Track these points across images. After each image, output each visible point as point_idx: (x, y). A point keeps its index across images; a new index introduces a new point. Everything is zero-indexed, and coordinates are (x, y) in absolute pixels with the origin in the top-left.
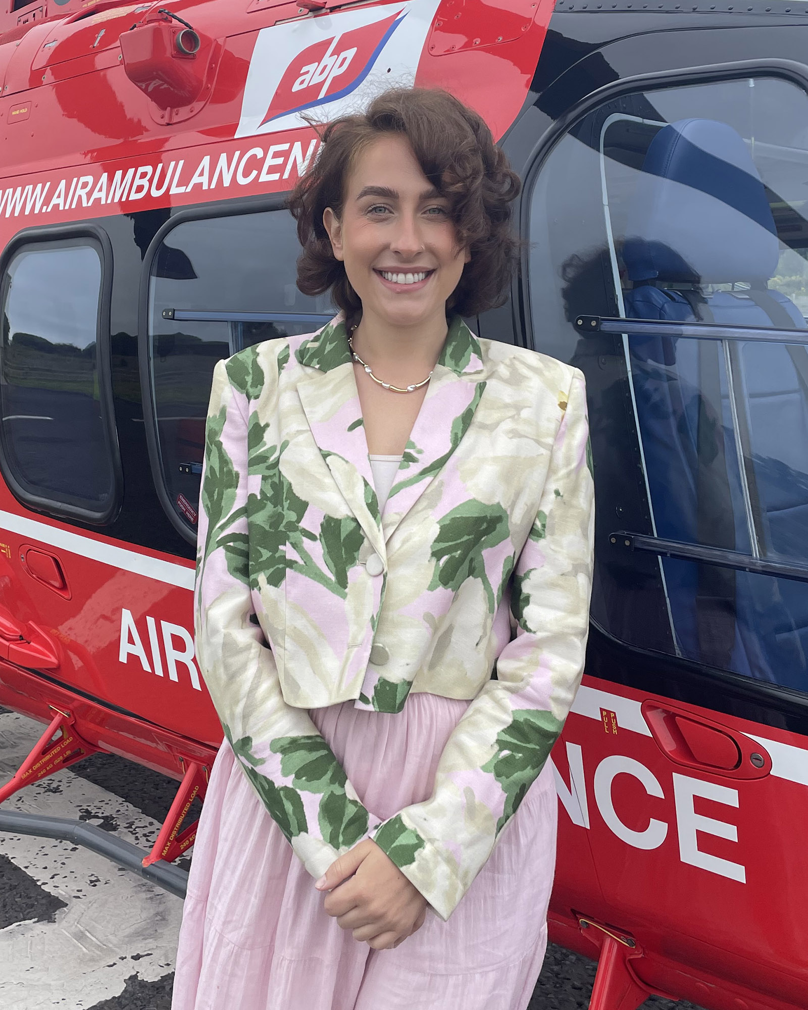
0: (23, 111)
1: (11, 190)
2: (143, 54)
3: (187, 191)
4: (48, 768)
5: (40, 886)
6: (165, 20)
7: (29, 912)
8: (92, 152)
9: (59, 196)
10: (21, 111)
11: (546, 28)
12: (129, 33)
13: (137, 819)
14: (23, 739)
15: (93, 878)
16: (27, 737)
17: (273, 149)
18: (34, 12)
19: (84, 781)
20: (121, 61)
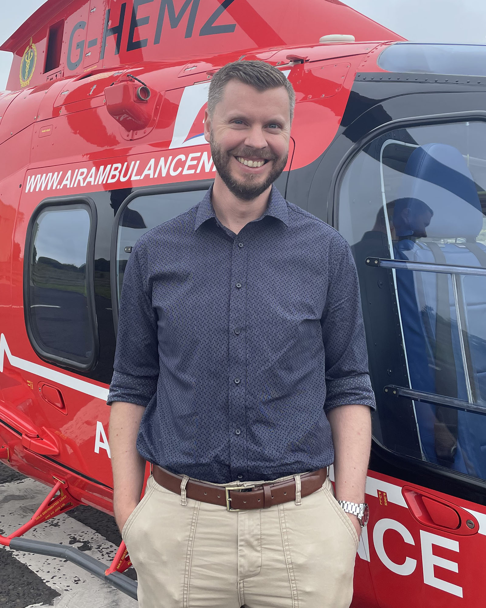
0: (48, 130)
1: (40, 175)
2: (118, 100)
3: (141, 178)
4: (51, 514)
5: (45, 583)
6: (131, 81)
7: (38, 599)
8: (87, 154)
9: (67, 180)
10: (47, 130)
11: (350, 90)
12: (109, 88)
13: (103, 543)
14: (38, 494)
15: (77, 579)
16: (40, 492)
17: (191, 155)
18: (56, 74)
19: (73, 520)
20: (105, 103)
